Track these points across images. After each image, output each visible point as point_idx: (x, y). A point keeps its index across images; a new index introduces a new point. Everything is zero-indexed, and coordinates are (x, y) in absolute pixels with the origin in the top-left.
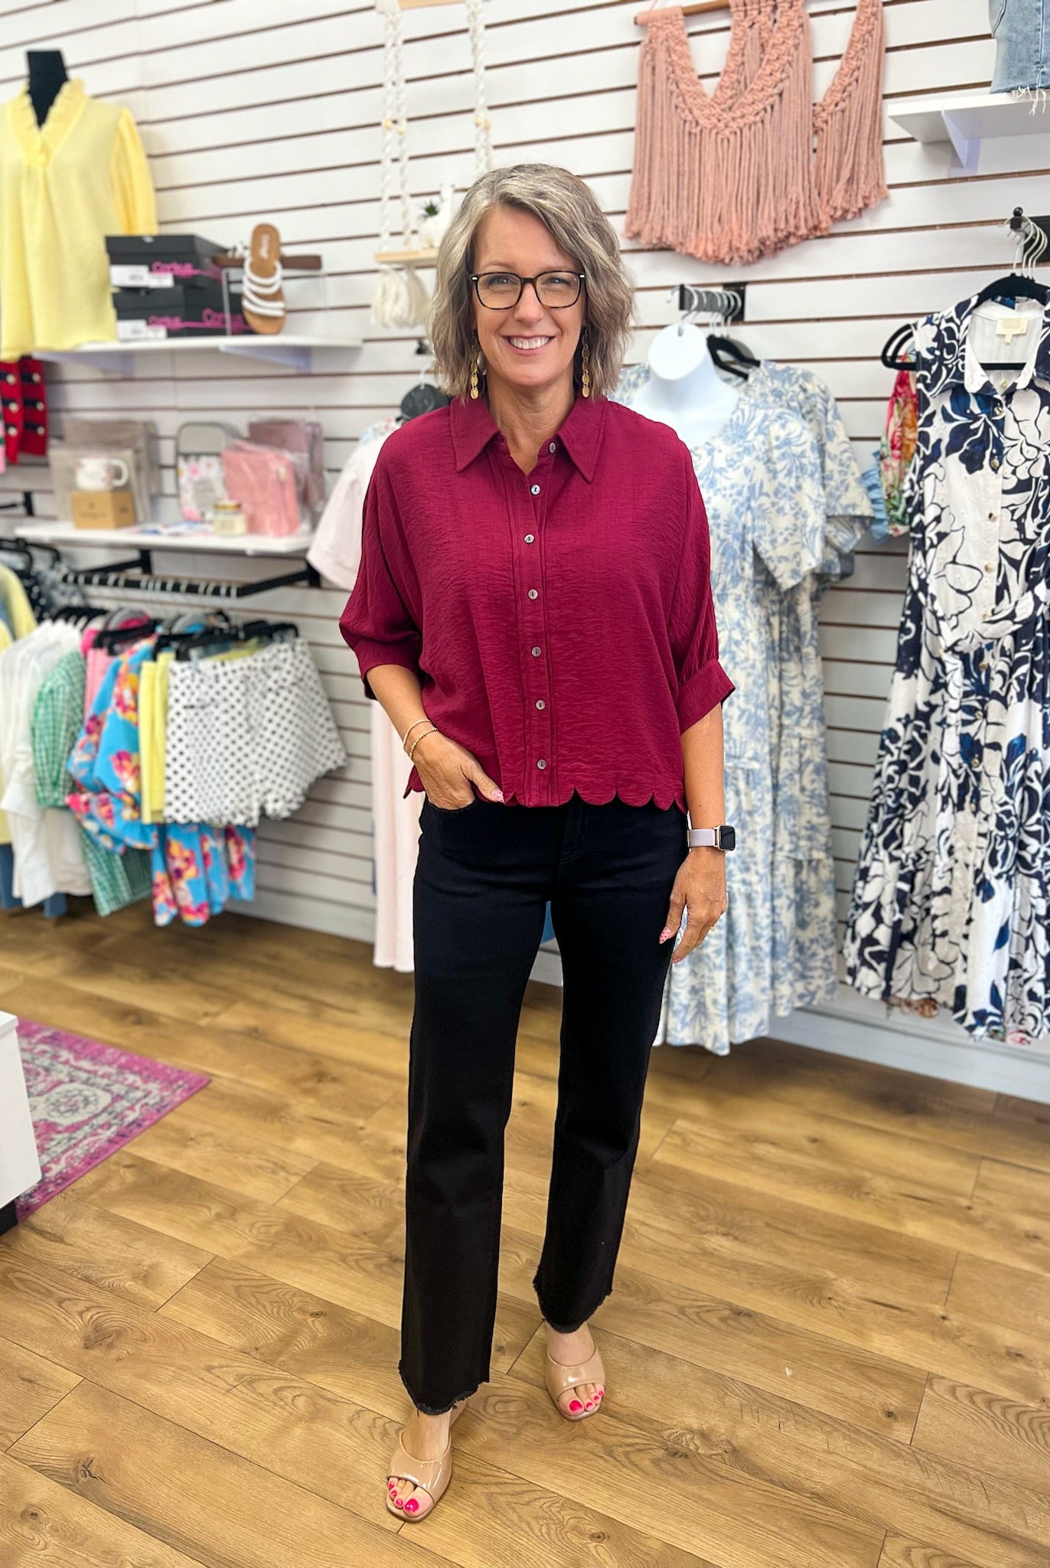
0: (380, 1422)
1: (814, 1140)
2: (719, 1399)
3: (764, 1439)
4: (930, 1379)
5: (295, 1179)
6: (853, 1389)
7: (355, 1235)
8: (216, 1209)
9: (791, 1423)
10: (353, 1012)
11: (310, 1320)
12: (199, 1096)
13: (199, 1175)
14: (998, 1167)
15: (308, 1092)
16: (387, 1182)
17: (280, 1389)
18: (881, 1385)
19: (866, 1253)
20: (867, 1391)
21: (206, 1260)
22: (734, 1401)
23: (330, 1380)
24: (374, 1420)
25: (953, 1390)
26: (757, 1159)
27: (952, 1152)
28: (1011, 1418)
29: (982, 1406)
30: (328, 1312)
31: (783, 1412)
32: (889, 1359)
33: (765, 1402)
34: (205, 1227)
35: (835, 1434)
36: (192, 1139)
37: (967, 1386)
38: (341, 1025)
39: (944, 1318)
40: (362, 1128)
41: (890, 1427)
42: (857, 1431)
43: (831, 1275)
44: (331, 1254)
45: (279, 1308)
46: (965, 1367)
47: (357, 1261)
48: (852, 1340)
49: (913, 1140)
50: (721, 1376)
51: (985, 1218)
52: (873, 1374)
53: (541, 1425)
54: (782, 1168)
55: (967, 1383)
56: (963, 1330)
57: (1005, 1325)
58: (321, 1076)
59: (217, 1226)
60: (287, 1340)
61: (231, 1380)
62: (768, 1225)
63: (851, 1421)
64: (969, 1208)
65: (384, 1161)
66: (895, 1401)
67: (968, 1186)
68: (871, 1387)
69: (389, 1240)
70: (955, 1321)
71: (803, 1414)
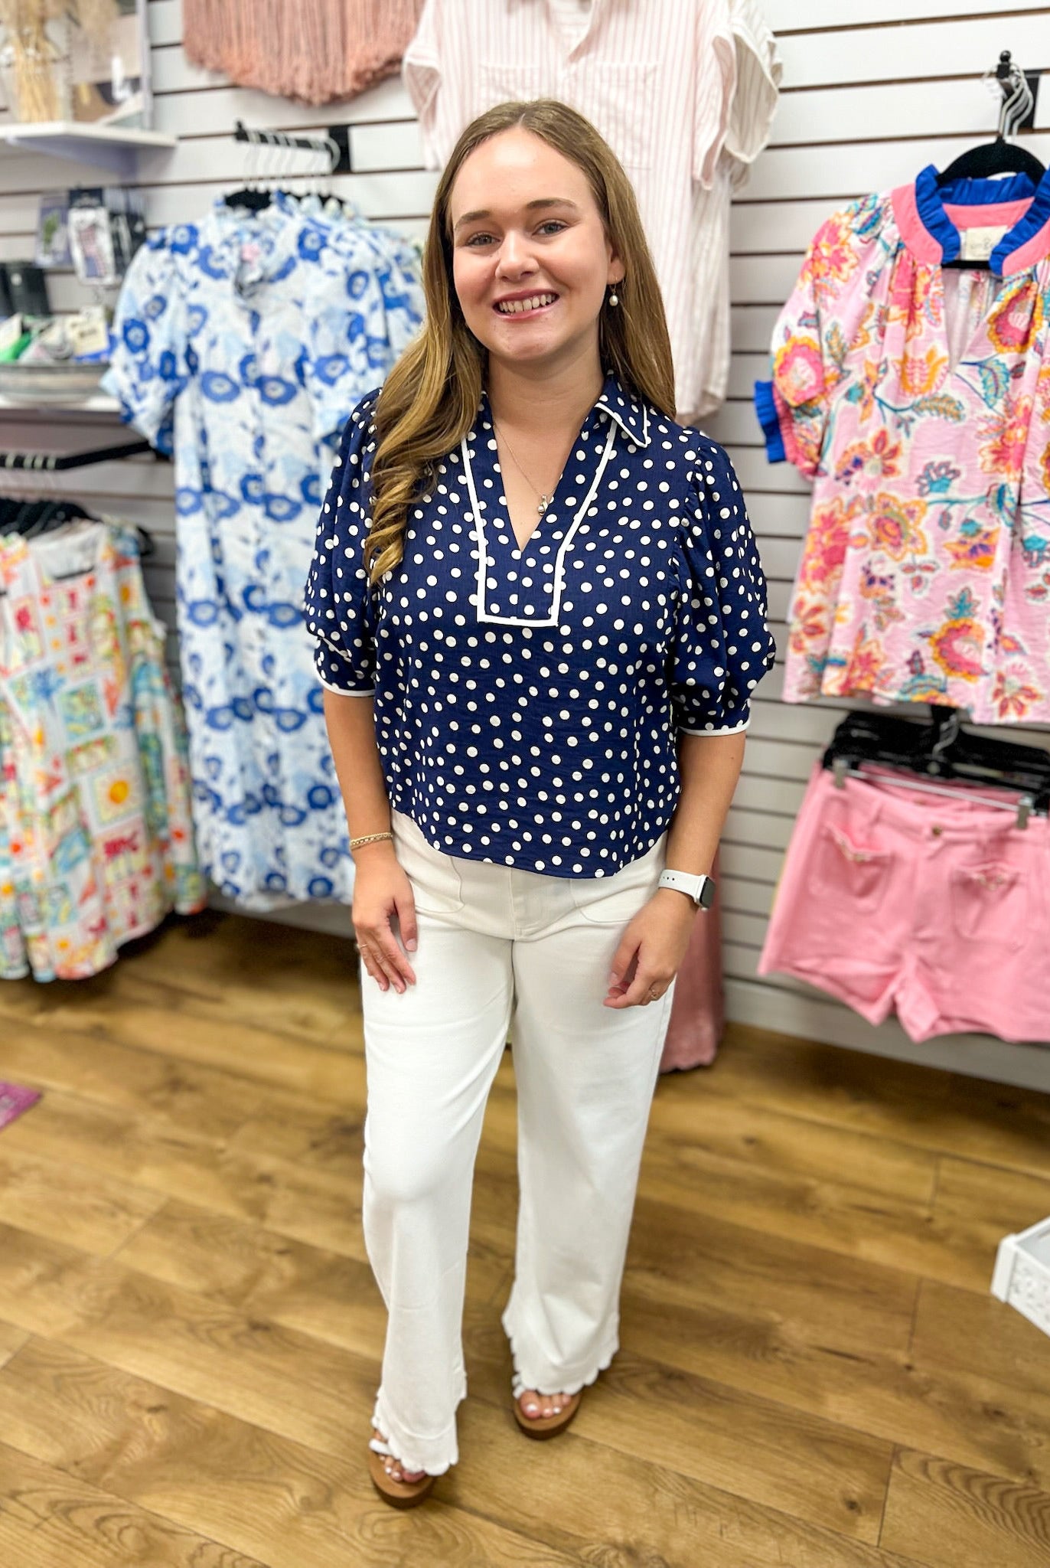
0: (228, 1559)
1: (750, 1141)
2: (647, 1496)
3: (704, 1552)
4: (897, 1452)
5: (137, 1223)
6: (806, 1472)
7: (208, 1295)
8: (37, 1268)
9: (735, 1526)
10: (217, 1000)
11: (147, 1418)
12: (28, 1117)
13: (19, 1223)
14: (958, 1165)
15: (160, 1106)
16: (250, 1220)
17: (104, 1519)
18: (839, 1464)
19: (816, 1285)
20: (825, 1474)
21: (18, 1340)
22: (666, 1499)
23: (168, 1502)
24: (222, 1556)
25: (924, 1467)
26: (685, 1167)
27: (907, 1149)
28: (994, 1500)
29: (959, 1484)
30: (171, 1405)
31: (723, 1509)
32: (847, 1428)
33: (702, 1498)
34: (22, 1294)
35: (789, 1538)
36: (14, 1175)
37: (940, 1460)
38: (203, 1017)
39: (909, 1368)
40: (222, 1151)
41: (851, 1524)
42: (814, 1532)
43: (776, 1317)
44: (176, 1324)
45: (108, 1403)
46: (936, 1433)
47: (209, 1331)
48: (804, 1406)
49: (864, 1136)
50: (648, 1466)
51: (948, 1232)
52: (827, 1449)
53: (429, 1551)
54: (716, 1178)
55: (940, 1455)
56: (930, 1384)
57: (978, 1373)
58: (176, 1084)
59: (37, 1293)
60: (116, 1448)
61: (42, 1510)
62: (702, 1255)
63: (806, 1517)
64: (930, 1220)
65: (249, 1193)
66: (857, 1486)
67: (926, 1191)
68: (828, 1468)
69: (250, 1300)
70: (922, 1372)
71: (750, 1512)
